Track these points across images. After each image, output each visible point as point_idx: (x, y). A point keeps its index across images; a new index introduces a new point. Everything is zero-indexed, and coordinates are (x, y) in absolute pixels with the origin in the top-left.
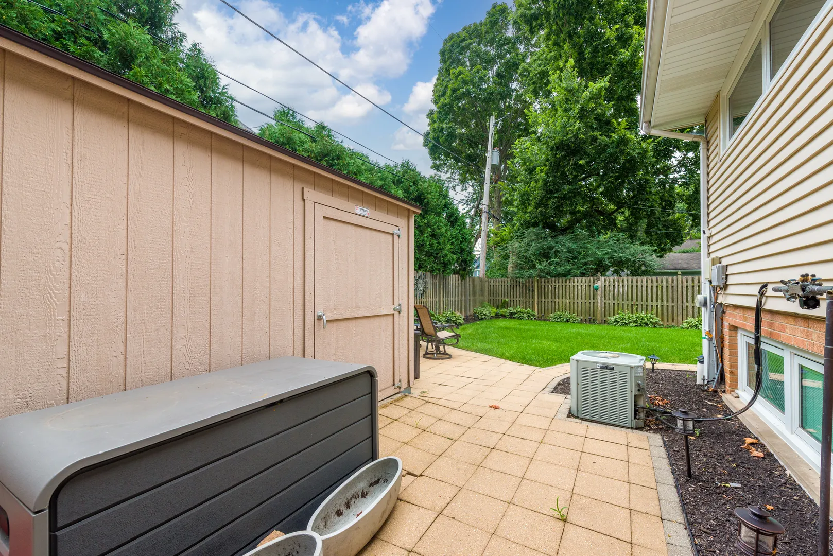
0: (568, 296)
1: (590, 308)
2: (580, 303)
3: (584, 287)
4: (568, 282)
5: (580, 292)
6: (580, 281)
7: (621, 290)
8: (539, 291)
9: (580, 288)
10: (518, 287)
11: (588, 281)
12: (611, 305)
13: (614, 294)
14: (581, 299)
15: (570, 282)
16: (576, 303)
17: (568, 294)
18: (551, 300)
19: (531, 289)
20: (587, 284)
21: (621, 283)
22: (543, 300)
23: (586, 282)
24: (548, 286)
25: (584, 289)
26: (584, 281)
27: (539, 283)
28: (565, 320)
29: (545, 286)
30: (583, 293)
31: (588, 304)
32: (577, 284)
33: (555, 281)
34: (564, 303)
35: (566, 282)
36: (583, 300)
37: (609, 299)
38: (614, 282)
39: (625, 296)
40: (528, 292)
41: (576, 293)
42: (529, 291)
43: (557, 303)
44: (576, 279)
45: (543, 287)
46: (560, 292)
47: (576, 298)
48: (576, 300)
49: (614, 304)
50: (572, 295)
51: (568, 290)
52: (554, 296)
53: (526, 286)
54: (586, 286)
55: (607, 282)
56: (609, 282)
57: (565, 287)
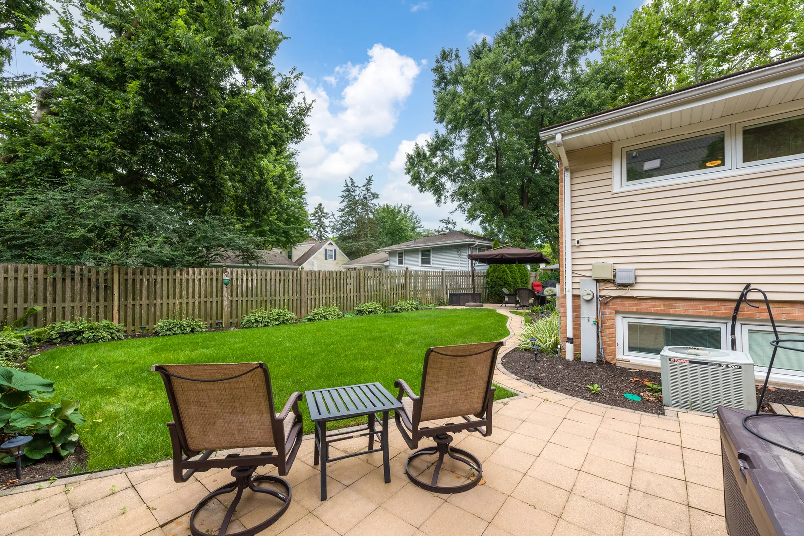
0: (178, 295)
1: (211, 308)
2: (197, 303)
3: (203, 281)
4: (178, 274)
5: (197, 288)
6: (197, 273)
7: (250, 285)
8: (122, 288)
9: (197, 283)
10: (68, 281)
11: (209, 273)
12: (239, 302)
13: (242, 289)
14: (200, 297)
15: (181, 275)
16: (191, 304)
17: (178, 291)
18: (147, 302)
19: (102, 286)
20: (208, 277)
21: (250, 276)
22: (130, 302)
23: (206, 274)
24: (141, 280)
25: (203, 284)
26: (203, 274)
27: (122, 275)
29: (134, 280)
30: (203, 289)
31: (208, 305)
32: (193, 278)
33: (155, 272)
34: (171, 306)
35: (175, 274)
36: (203, 299)
37: (237, 296)
38: (242, 275)
39: (254, 292)
40: (94, 290)
41: (190, 290)
42: (98, 288)
43: (158, 307)
44: (191, 270)
45: (130, 282)
46: (165, 289)
47: (191, 296)
48: (191, 301)
49: (242, 301)
50: (184, 293)
51: (178, 286)
52: (152, 294)
53: (90, 280)
54: (206, 279)
55: (234, 275)
56: (237, 275)
57: (173, 280)
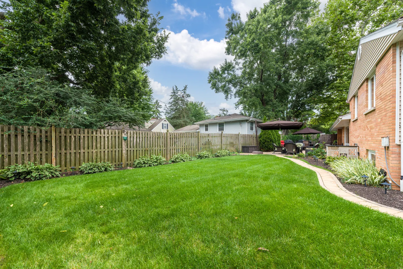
0: (94, 147)
1: (115, 155)
2: (106, 152)
3: (110, 138)
4: (94, 133)
5: (106, 142)
6: (106, 132)
7: (138, 140)
8: (58, 142)
9: (106, 139)
10: (19, 137)
11: (113, 133)
12: (132, 151)
13: (133, 143)
14: (108, 148)
15: (96, 134)
16: (102, 152)
17: (94, 144)
18: (75, 151)
19: (44, 140)
20: (113, 135)
21: (138, 135)
22: (63, 151)
23: (112, 134)
24: (71, 136)
25: (110, 140)
26: (110, 133)
27: (57, 133)
28: (103, 169)
29: (65, 136)
30: (110, 143)
31: (114, 153)
32: (104, 135)
33: (80, 131)
34: (90, 154)
35: (92, 133)
36: (110, 149)
37: (130, 147)
38: (133, 134)
39: (141, 145)
40: (38, 143)
41: (102, 143)
42: (41, 142)
43: (82, 154)
44: (102, 130)
45: (63, 138)
46: (86, 142)
47: (102, 147)
48: (102, 150)
49: (134, 150)
50: (98, 145)
51: (94, 141)
52: (78, 146)
53: (35, 136)
54: (112, 137)
55: (129, 134)
56: (130, 134)
57: (91, 137)
